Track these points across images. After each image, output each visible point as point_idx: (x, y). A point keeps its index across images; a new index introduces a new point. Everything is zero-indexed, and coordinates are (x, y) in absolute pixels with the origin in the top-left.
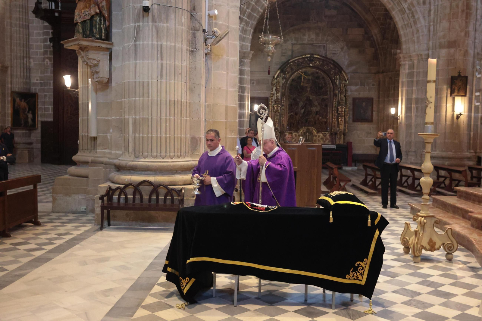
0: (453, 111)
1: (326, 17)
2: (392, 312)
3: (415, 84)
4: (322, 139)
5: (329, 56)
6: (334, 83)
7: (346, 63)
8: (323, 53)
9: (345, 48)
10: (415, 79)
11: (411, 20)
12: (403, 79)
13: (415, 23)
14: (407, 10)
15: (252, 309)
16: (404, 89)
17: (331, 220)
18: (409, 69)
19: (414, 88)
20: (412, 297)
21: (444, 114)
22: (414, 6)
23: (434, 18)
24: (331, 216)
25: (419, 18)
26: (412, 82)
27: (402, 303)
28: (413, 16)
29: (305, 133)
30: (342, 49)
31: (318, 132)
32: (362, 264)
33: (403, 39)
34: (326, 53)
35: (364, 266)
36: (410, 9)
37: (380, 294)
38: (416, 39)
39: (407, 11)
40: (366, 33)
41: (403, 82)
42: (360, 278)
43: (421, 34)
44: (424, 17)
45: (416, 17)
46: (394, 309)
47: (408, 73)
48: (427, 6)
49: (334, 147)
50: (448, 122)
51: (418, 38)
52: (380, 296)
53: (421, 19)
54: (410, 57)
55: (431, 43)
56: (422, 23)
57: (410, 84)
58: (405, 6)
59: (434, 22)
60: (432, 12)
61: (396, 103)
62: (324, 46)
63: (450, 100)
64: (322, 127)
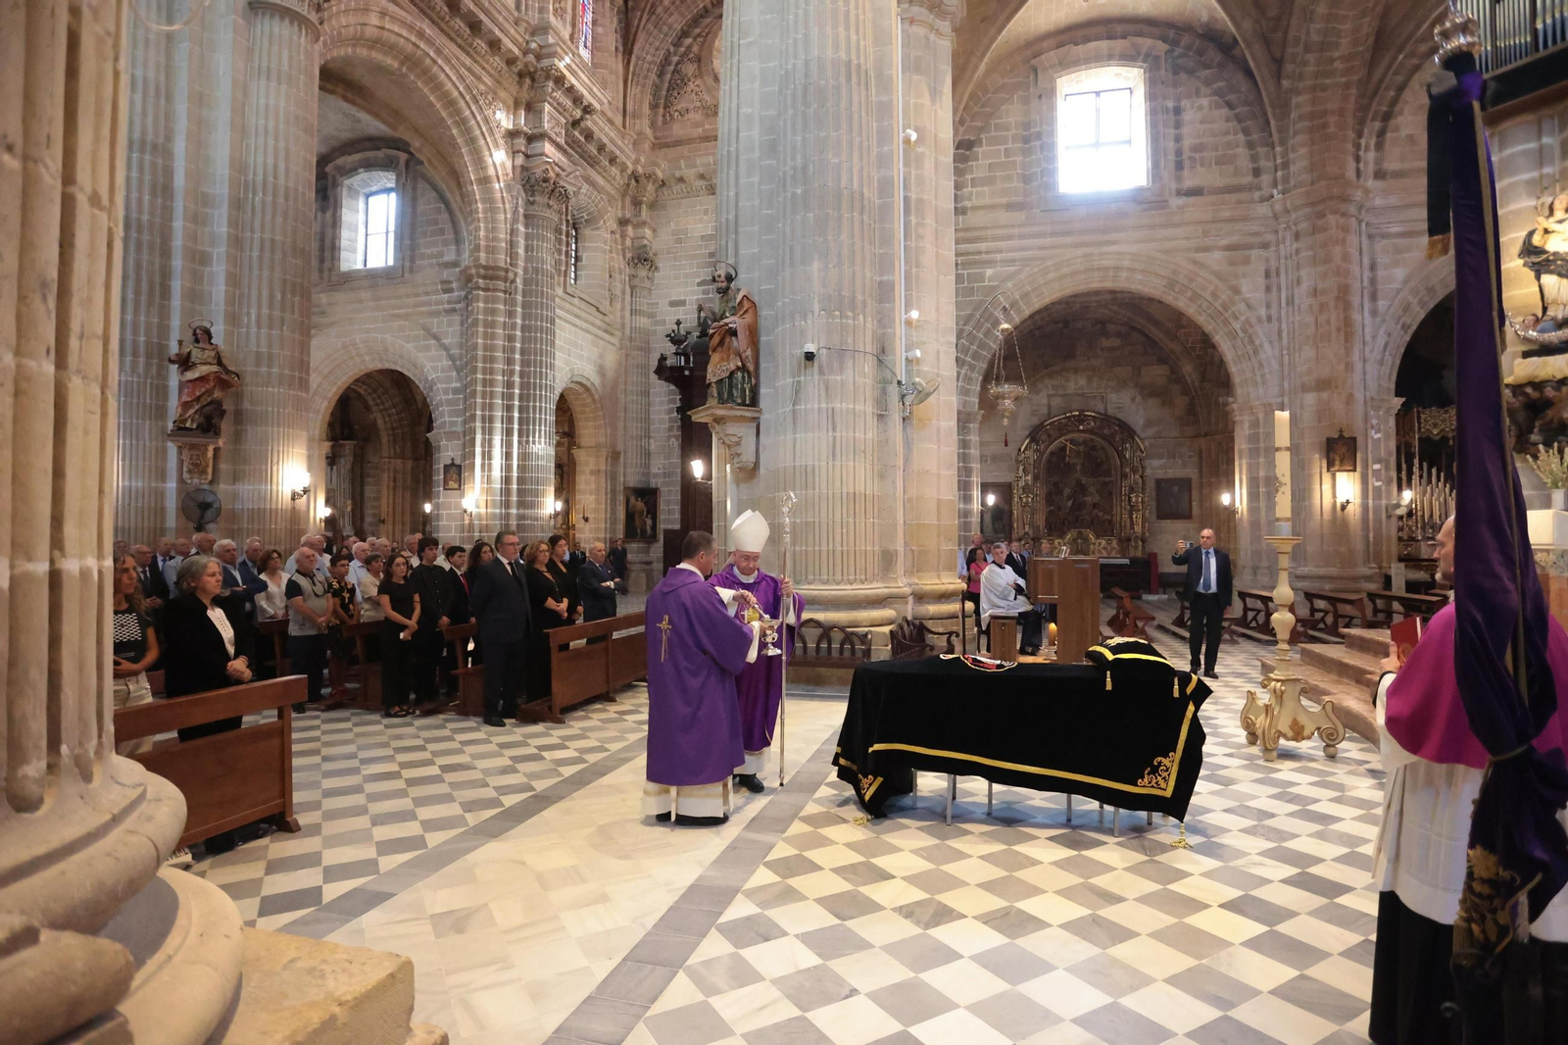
0: (1334, 496)
1: (1103, 349)
2: (1221, 846)
3: (1262, 452)
4: (1104, 548)
5: (1111, 412)
6: (1121, 456)
7: (1141, 423)
8: (1100, 408)
9: (1139, 398)
10: (1262, 445)
11: (1249, 347)
12: (1241, 444)
13: (1256, 352)
14: (1239, 332)
15: (977, 832)
16: (1244, 461)
17: (1109, 687)
18: (1249, 429)
19: (1262, 460)
20: (1260, 820)
21: (1317, 502)
22: (1251, 326)
23: (1289, 343)
24: (1109, 680)
25: (1261, 345)
26: (1258, 449)
27: (1240, 831)
28: (1252, 341)
29: (1075, 540)
30: (1133, 400)
31: (1098, 537)
32: (1166, 761)
33: (1237, 379)
34: (1106, 409)
35: (1169, 764)
36: (1245, 331)
37: (1202, 814)
38: (1258, 378)
39: (1241, 334)
40: (1173, 372)
41: (1240, 451)
42: (1163, 785)
43: (1267, 371)
44: (1271, 342)
45: (1257, 342)
46: (1224, 840)
47: (1250, 435)
48: (1275, 324)
49: (1126, 561)
50: (1327, 516)
51: (1263, 376)
52: (1200, 818)
53: (1266, 345)
54: (1251, 408)
55: (1286, 385)
56: (1268, 352)
57: (1254, 453)
58: (1237, 326)
59: (1288, 349)
60: (1284, 334)
61: (1231, 485)
62: (1102, 397)
63: (1327, 477)
64: (1105, 529)
